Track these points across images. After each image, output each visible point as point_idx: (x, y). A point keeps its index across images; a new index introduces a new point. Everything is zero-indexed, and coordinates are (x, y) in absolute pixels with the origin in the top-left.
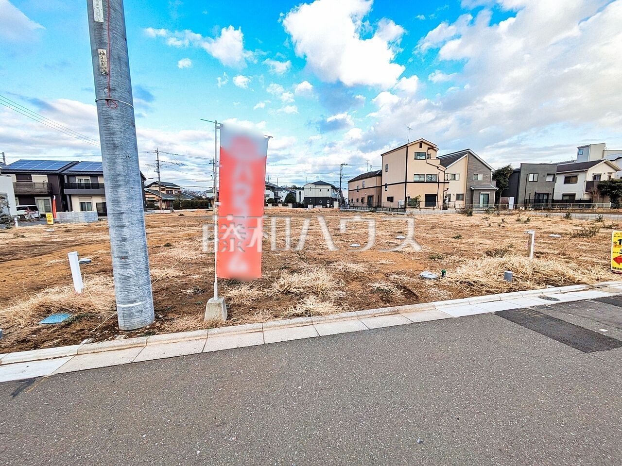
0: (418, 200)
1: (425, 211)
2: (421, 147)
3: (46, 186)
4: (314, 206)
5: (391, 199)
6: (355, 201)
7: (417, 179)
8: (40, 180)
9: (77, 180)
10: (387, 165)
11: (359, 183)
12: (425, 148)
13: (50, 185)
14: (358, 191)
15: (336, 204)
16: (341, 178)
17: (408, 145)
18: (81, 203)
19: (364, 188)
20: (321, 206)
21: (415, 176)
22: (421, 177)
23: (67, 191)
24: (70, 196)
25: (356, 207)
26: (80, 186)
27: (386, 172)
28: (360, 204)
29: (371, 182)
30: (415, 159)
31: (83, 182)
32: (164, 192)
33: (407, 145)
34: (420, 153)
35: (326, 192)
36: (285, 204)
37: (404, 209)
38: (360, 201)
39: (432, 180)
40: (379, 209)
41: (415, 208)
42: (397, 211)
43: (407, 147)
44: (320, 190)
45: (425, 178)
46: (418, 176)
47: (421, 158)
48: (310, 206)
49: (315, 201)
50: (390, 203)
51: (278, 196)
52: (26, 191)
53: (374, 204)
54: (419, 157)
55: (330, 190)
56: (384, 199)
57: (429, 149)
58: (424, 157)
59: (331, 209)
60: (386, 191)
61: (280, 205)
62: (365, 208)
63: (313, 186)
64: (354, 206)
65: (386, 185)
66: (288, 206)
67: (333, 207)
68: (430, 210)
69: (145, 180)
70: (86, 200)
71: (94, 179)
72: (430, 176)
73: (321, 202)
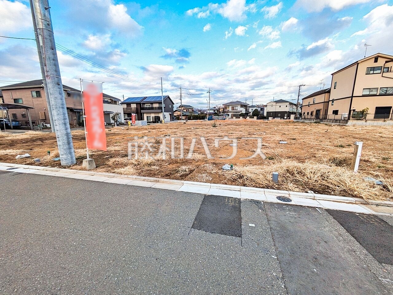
0: (365, 113)
1: (371, 123)
2: (376, 61)
3: (135, 109)
4: (274, 118)
5: (336, 112)
6: (306, 114)
7: (368, 93)
8: (134, 106)
9: (146, 106)
10: (336, 83)
11: (311, 100)
12: (381, 62)
13: (137, 108)
14: (309, 106)
15: (292, 116)
16: (299, 96)
17: (359, 62)
18: (147, 117)
19: (314, 104)
20: (280, 118)
21: (365, 90)
22: (372, 91)
23: (142, 111)
24: (143, 113)
25: (306, 119)
26: (147, 109)
27: (335, 88)
28: (309, 116)
29: (321, 99)
30: (366, 74)
31: (148, 106)
32: (185, 110)
33: (357, 62)
34: (374, 67)
35: (284, 108)
36: (252, 117)
37: (346, 121)
38: (310, 114)
39: (388, 93)
40: (324, 120)
41: (360, 120)
42: (339, 123)
43: (358, 64)
44: (280, 106)
45: (377, 91)
46: (368, 90)
47: (375, 72)
48: (270, 118)
49: (275, 115)
50: (334, 115)
51: (249, 111)
52: (129, 111)
53: (321, 117)
54: (372, 72)
55: (288, 106)
56: (330, 112)
57: (386, 62)
58: (379, 71)
59: (288, 120)
60: (332, 105)
61: (248, 118)
62: (313, 120)
63: (275, 104)
64: (305, 118)
65: (333, 101)
66: (254, 118)
67: (290, 119)
68: (380, 122)
69: (174, 104)
70: (148, 115)
71: (152, 105)
72: (386, 89)
73: (279, 115)
